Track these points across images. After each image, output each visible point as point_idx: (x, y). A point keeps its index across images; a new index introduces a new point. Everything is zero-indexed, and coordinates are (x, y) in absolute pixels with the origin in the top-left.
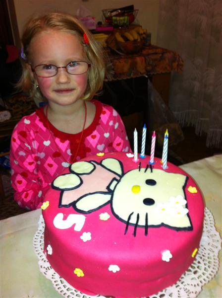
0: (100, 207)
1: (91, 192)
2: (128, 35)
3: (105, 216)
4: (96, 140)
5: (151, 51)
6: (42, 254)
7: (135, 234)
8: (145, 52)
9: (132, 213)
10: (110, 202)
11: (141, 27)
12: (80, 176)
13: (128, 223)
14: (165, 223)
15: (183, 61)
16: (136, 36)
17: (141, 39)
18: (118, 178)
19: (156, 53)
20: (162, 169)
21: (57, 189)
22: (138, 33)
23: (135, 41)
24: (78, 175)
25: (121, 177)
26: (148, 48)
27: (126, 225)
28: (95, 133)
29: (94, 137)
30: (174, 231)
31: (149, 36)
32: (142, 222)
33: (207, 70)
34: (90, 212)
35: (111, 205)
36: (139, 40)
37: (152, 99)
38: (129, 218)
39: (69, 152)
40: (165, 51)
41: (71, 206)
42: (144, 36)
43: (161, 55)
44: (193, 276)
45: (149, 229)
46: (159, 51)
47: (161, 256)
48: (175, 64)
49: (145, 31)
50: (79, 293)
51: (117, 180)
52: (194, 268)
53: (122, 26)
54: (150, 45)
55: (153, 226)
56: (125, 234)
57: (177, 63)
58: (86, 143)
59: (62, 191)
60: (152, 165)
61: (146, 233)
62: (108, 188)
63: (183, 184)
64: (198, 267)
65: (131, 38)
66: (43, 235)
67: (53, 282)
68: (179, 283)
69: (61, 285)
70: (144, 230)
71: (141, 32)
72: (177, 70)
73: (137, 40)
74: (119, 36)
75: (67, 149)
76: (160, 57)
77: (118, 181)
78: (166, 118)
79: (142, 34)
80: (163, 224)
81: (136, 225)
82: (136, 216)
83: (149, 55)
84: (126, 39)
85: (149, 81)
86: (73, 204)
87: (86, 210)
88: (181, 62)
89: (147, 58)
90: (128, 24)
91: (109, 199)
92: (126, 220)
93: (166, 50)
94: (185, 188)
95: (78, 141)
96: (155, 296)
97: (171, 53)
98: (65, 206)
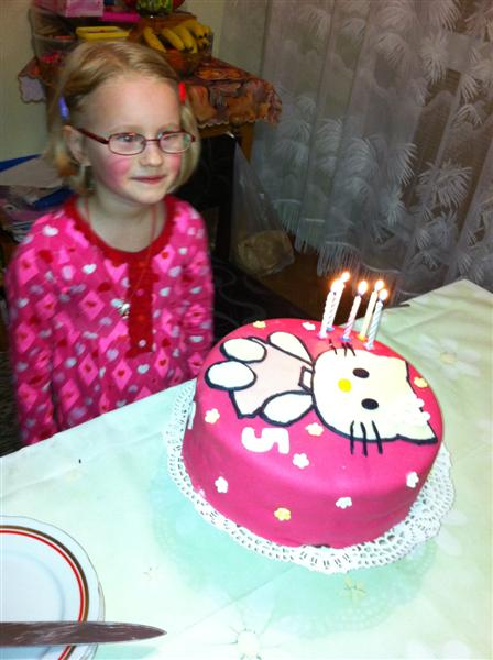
0: (303, 416)
2: (171, 35)
3: (315, 429)
4: (168, 261)
5: (217, 74)
7: (365, 452)
8: (205, 75)
9: (353, 423)
10: (314, 407)
13: (352, 438)
14: (403, 434)
15: (280, 103)
16: (190, 42)
17: (199, 49)
18: (310, 368)
19: (228, 81)
21: (221, 388)
22: (193, 34)
23: (187, 50)
24: (244, 363)
25: (313, 365)
26: (207, 64)
27: (349, 441)
28: (168, 249)
29: (165, 256)
30: (416, 446)
32: (371, 436)
33: (326, 123)
34: (290, 423)
35: (317, 411)
36: (195, 51)
38: (352, 431)
39: (125, 283)
40: (245, 78)
41: (258, 417)
42: (205, 40)
43: (238, 85)
44: (423, 507)
45: (383, 445)
46: (235, 76)
47: (405, 481)
48: (265, 106)
49: (207, 31)
51: (309, 371)
53: (155, 14)
54: (210, 59)
55: (387, 440)
56: (352, 453)
57: (269, 105)
58: (153, 266)
59: (231, 392)
60: (351, 344)
61: (380, 450)
62: (301, 384)
63: (405, 374)
65: (179, 44)
68: (408, 519)
69: (244, 538)
70: (375, 446)
71: (200, 32)
72: (269, 119)
73: (192, 49)
75: (122, 278)
76: (238, 89)
77: (313, 372)
79: (201, 37)
80: (398, 437)
81: (364, 441)
82: (360, 426)
83: (214, 82)
84: (168, 45)
85: (237, 145)
86: (260, 412)
87: (285, 421)
88: (278, 104)
89: (212, 91)
90: (170, 10)
91: (311, 403)
92: (349, 433)
93: (247, 74)
94: (409, 379)
95: (142, 264)
96: (381, 538)
97: (259, 83)
98: (249, 416)
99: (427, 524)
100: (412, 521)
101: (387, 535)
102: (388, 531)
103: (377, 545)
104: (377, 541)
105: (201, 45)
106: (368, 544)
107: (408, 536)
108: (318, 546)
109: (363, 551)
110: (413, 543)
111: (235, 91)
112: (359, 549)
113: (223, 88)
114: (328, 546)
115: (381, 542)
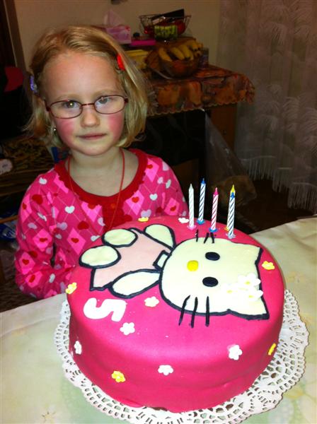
0: (146, 290)
1: (133, 270)
2: (176, 51)
3: (152, 302)
5: (209, 74)
6: (67, 354)
7: (192, 324)
8: (200, 75)
9: (189, 297)
10: (159, 283)
11: (195, 39)
12: (118, 249)
13: (183, 310)
14: (233, 309)
15: (254, 88)
16: (188, 54)
17: (194, 56)
18: (169, 251)
19: (216, 77)
20: (227, 238)
21: (87, 266)
22: (191, 49)
23: (186, 59)
24: (114, 247)
25: (172, 249)
26: (204, 69)
27: (180, 313)
28: (137, 194)
31: (206, 52)
32: (202, 309)
33: (288, 100)
34: (132, 296)
35: (160, 287)
36: (192, 58)
37: (211, 142)
38: (185, 304)
40: (228, 74)
41: (107, 290)
42: (199, 52)
43: (223, 79)
44: (271, 380)
45: (211, 318)
46: (220, 73)
47: (227, 353)
48: (243, 92)
49: (200, 46)
50: (118, 404)
51: (166, 254)
52: (271, 369)
53: (168, 39)
54: (207, 65)
55: (216, 314)
56: (179, 324)
57: (246, 91)
59: (94, 269)
60: (214, 234)
61: (207, 322)
62: (155, 264)
63: (256, 259)
64: (277, 369)
65: (181, 56)
66: (68, 330)
67: (83, 391)
68: (251, 390)
69: (94, 395)
70: (204, 318)
71: (195, 47)
72: (246, 100)
73: (190, 58)
74: (164, 53)
75: (98, 217)
76: (222, 82)
77: (169, 255)
78: (231, 167)
79: (196, 50)
80: (229, 311)
81: (194, 313)
82: (194, 301)
83: (206, 79)
84: (174, 57)
85: (206, 116)
86: (109, 286)
87: (127, 293)
88: (252, 89)
89: (203, 83)
90: (176, 35)
91: (158, 279)
92: (181, 306)
93: (230, 72)
94: (258, 263)
95: (113, 206)
96: (219, 406)
97: (238, 77)
98: (98, 289)
99: (269, 397)
100: (255, 393)
101: (227, 403)
102: (229, 401)
103: (214, 413)
104: (215, 408)
105: (196, 55)
106: (206, 411)
107: (246, 408)
108: (157, 409)
109: (198, 417)
110: (250, 413)
111: (220, 83)
112: (196, 415)
113: (212, 82)
114: (165, 409)
115: (219, 410)
